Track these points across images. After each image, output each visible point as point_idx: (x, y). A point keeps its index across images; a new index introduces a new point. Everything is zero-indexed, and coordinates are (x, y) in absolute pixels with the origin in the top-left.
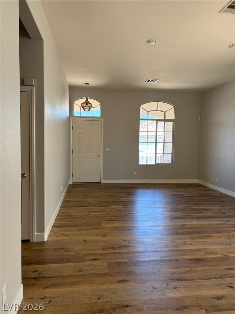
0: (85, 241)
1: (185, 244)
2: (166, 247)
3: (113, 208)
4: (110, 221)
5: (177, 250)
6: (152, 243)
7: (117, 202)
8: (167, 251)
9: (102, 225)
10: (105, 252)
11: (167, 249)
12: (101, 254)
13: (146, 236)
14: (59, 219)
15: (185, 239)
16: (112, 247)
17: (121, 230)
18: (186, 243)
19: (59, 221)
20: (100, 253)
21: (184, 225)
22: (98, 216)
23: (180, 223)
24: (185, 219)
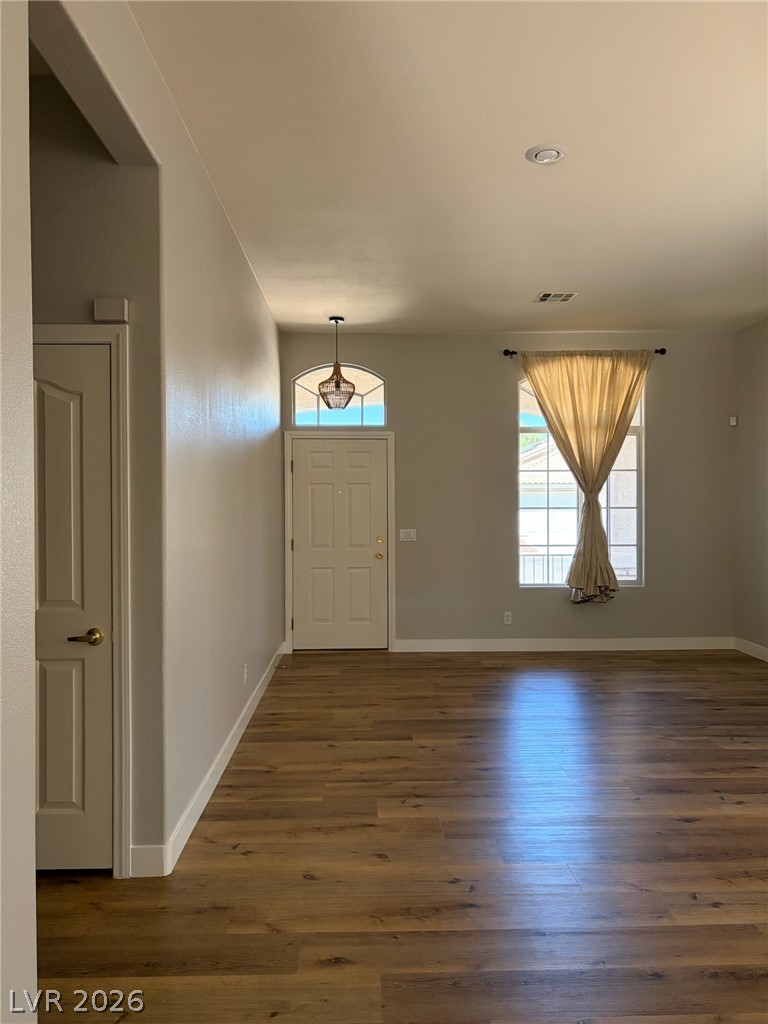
0: (309, 877)
1: (694, 902)
2: (619, 914)
3: (423, 747)
4: (410, 796)
5: (664, 932)
6: (560, 895)
7: (442, 721)
8: (622, 933)
9: (376, 814)
10: (381, 929)
11: (620, 923)
12: (364, 938)
13: (538, 864)
14: (230, 787)
15: (695, 879)
16: (406, 906)
17: (447, 836)
18: (695, 898)
19: (228, 795)
20: (358, 935)
21: (687, 820)
22: (365, 777)
23: (672, 808)
24: (689, 792)
